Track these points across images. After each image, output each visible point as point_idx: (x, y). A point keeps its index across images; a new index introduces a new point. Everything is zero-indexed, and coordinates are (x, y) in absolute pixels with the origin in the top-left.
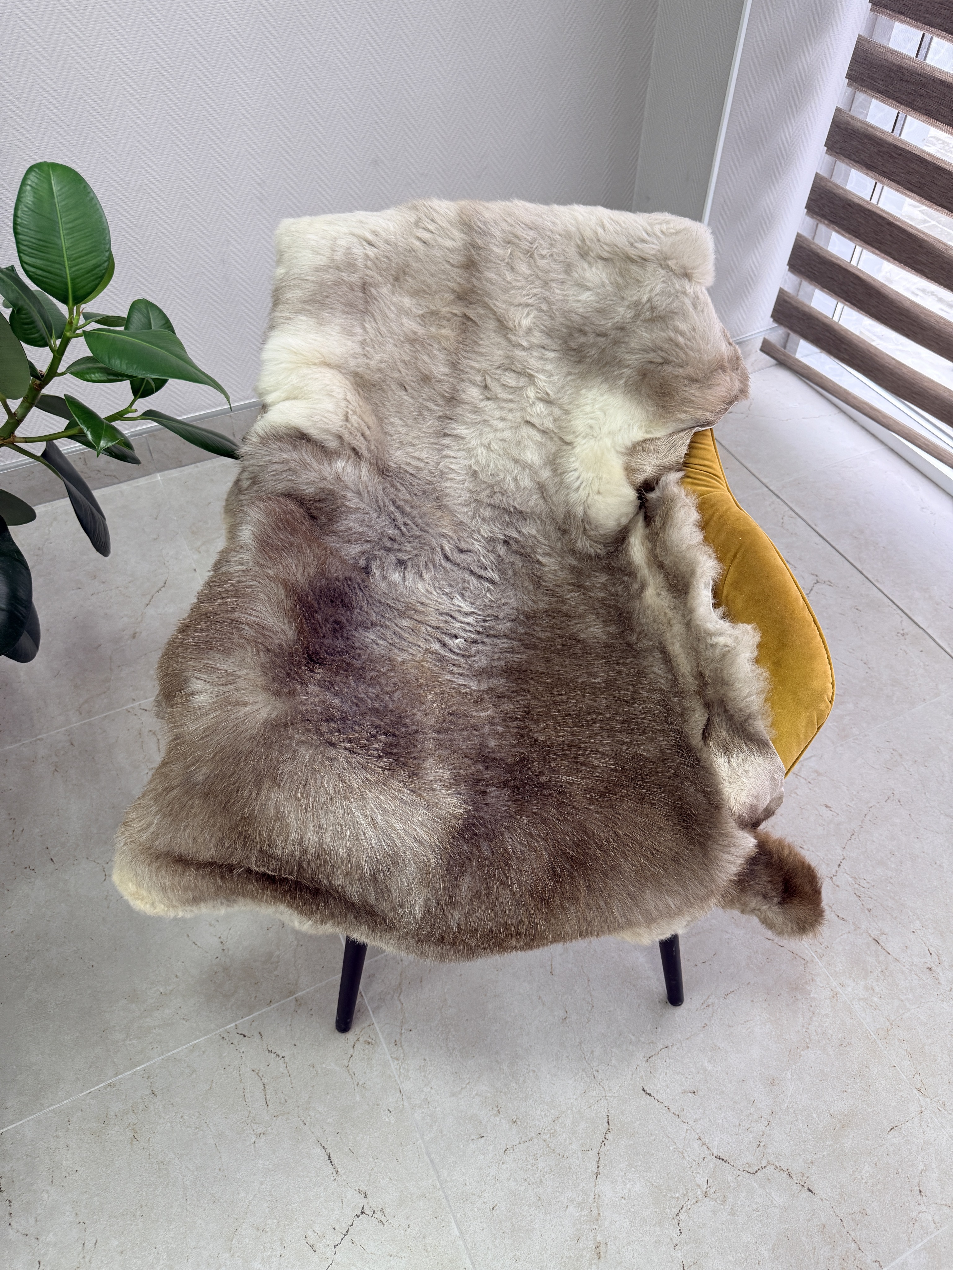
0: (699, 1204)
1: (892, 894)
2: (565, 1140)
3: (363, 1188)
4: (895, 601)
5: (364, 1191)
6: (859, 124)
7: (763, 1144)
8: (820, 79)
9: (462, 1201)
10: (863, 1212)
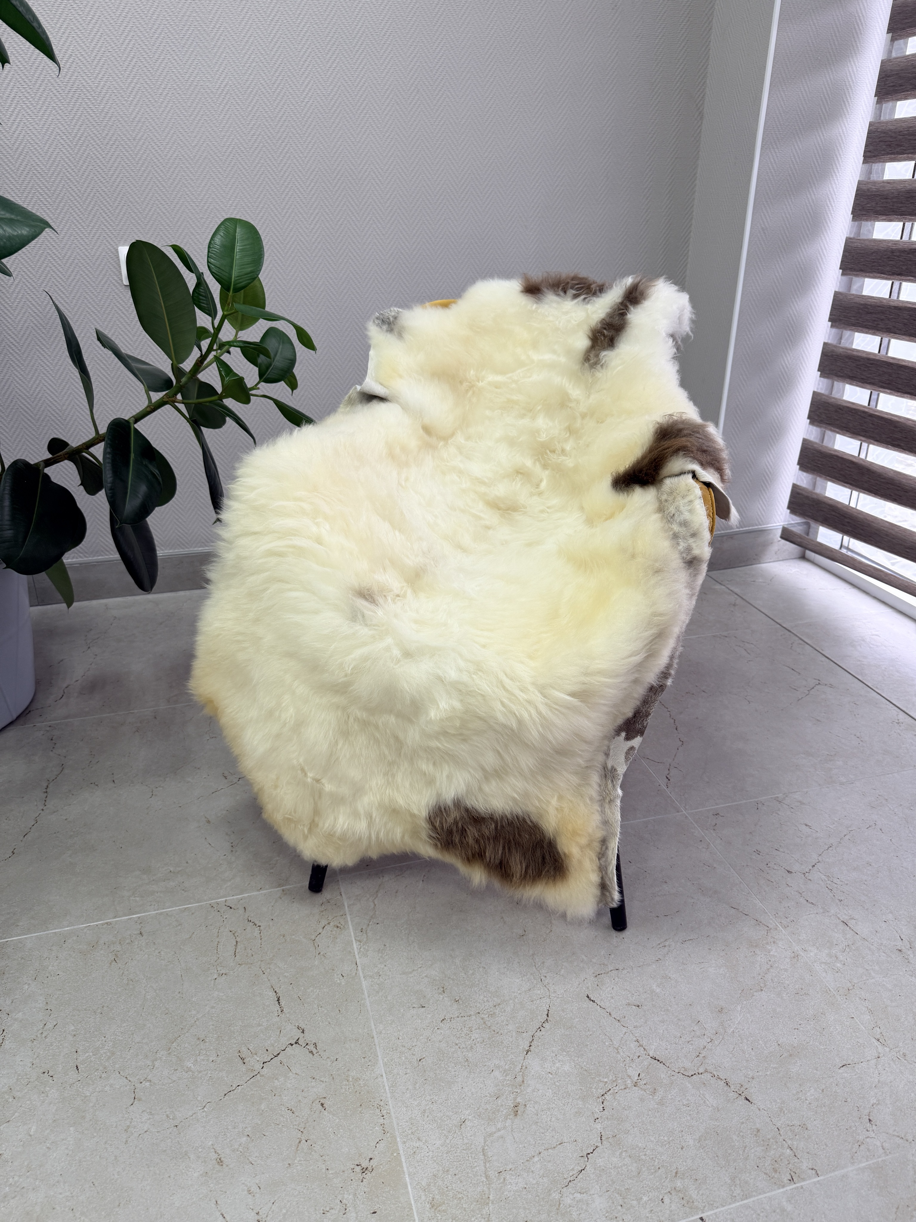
0: (627, 1091)
1: (865, 892)
2: (503, 1022)
3: (302, 1026)
5: (303, 1028)
7: (703, 1055)
9: (391, 1050)
10: (804, 1127)
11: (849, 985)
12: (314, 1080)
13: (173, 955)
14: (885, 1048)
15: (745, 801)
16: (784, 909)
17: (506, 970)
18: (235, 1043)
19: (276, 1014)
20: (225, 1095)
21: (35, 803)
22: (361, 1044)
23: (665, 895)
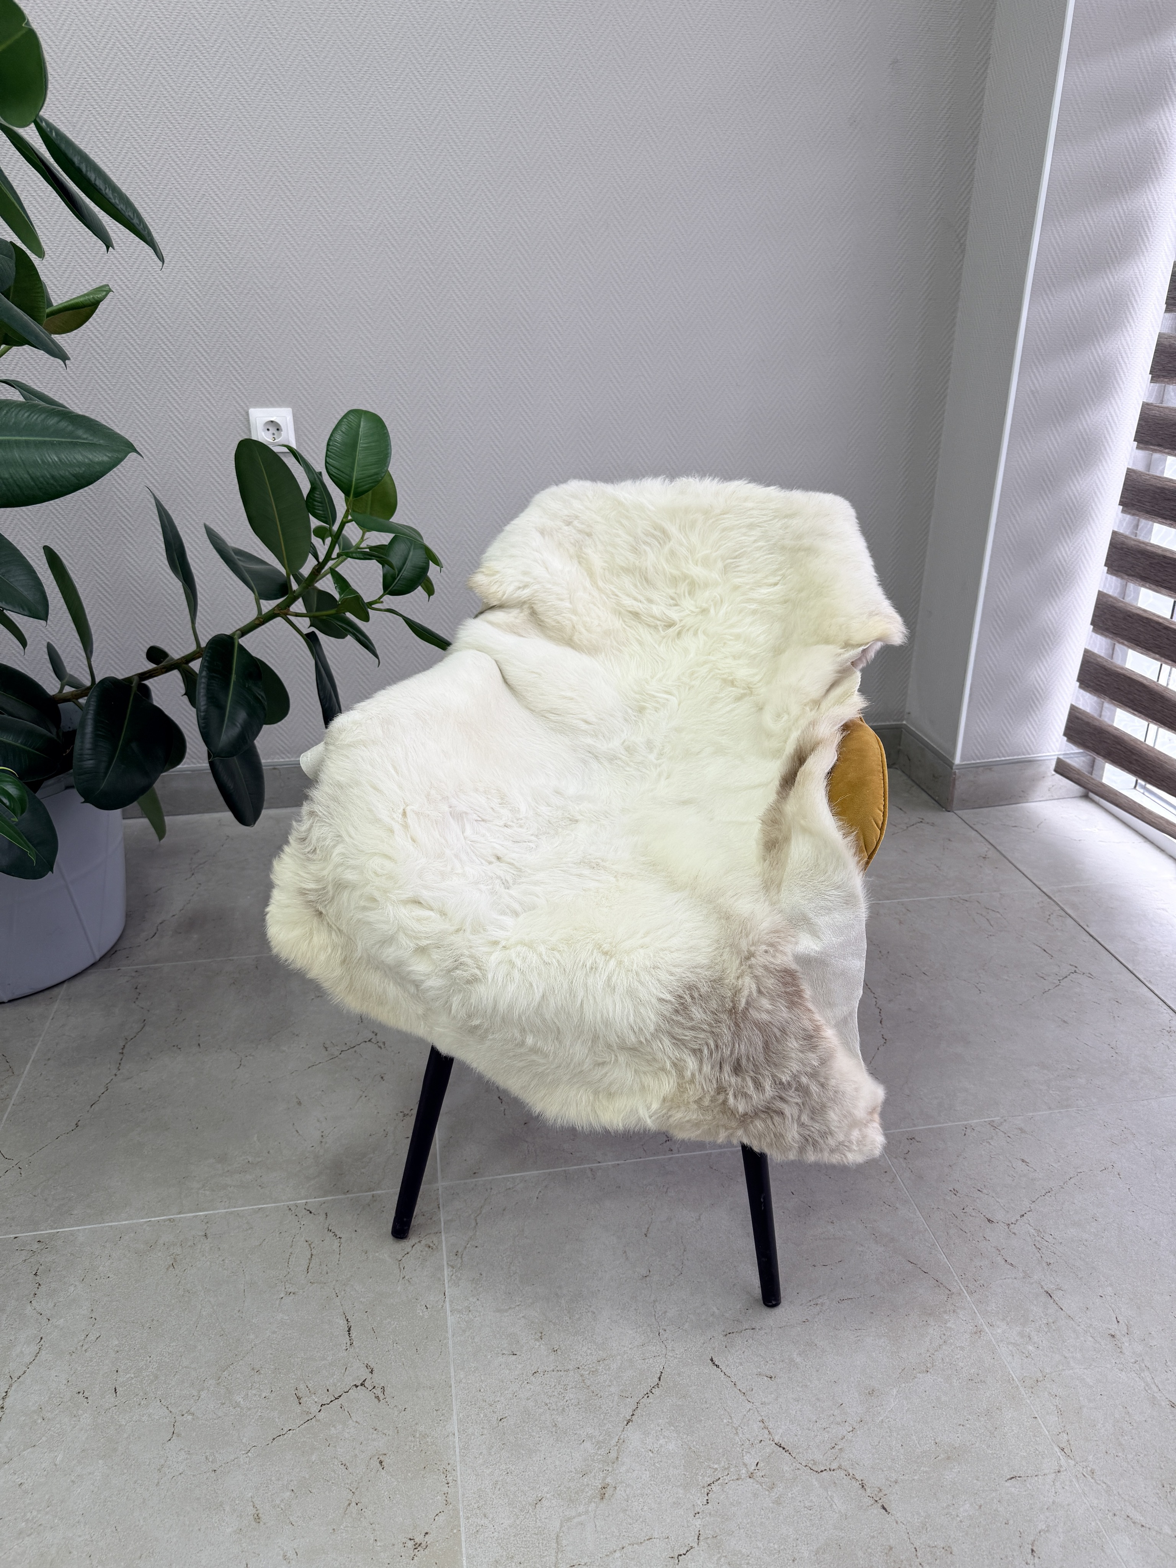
3: (372, 1365)
7: (840, 1447)
9: (469, 1404)
10: (948, 1550)
11: (1041, 1375)
12: (375, 1432)
13: (238, 1265)
14: (1070, 1461)
15: (950, 1124)
16: (974, 1270)
17: (619, 1317)
18: (293, 1379)
19: (344, 1348)
20: (274, 1439)
21: (109, 1066)
22: (435, 1393)
23: (829, 1239)
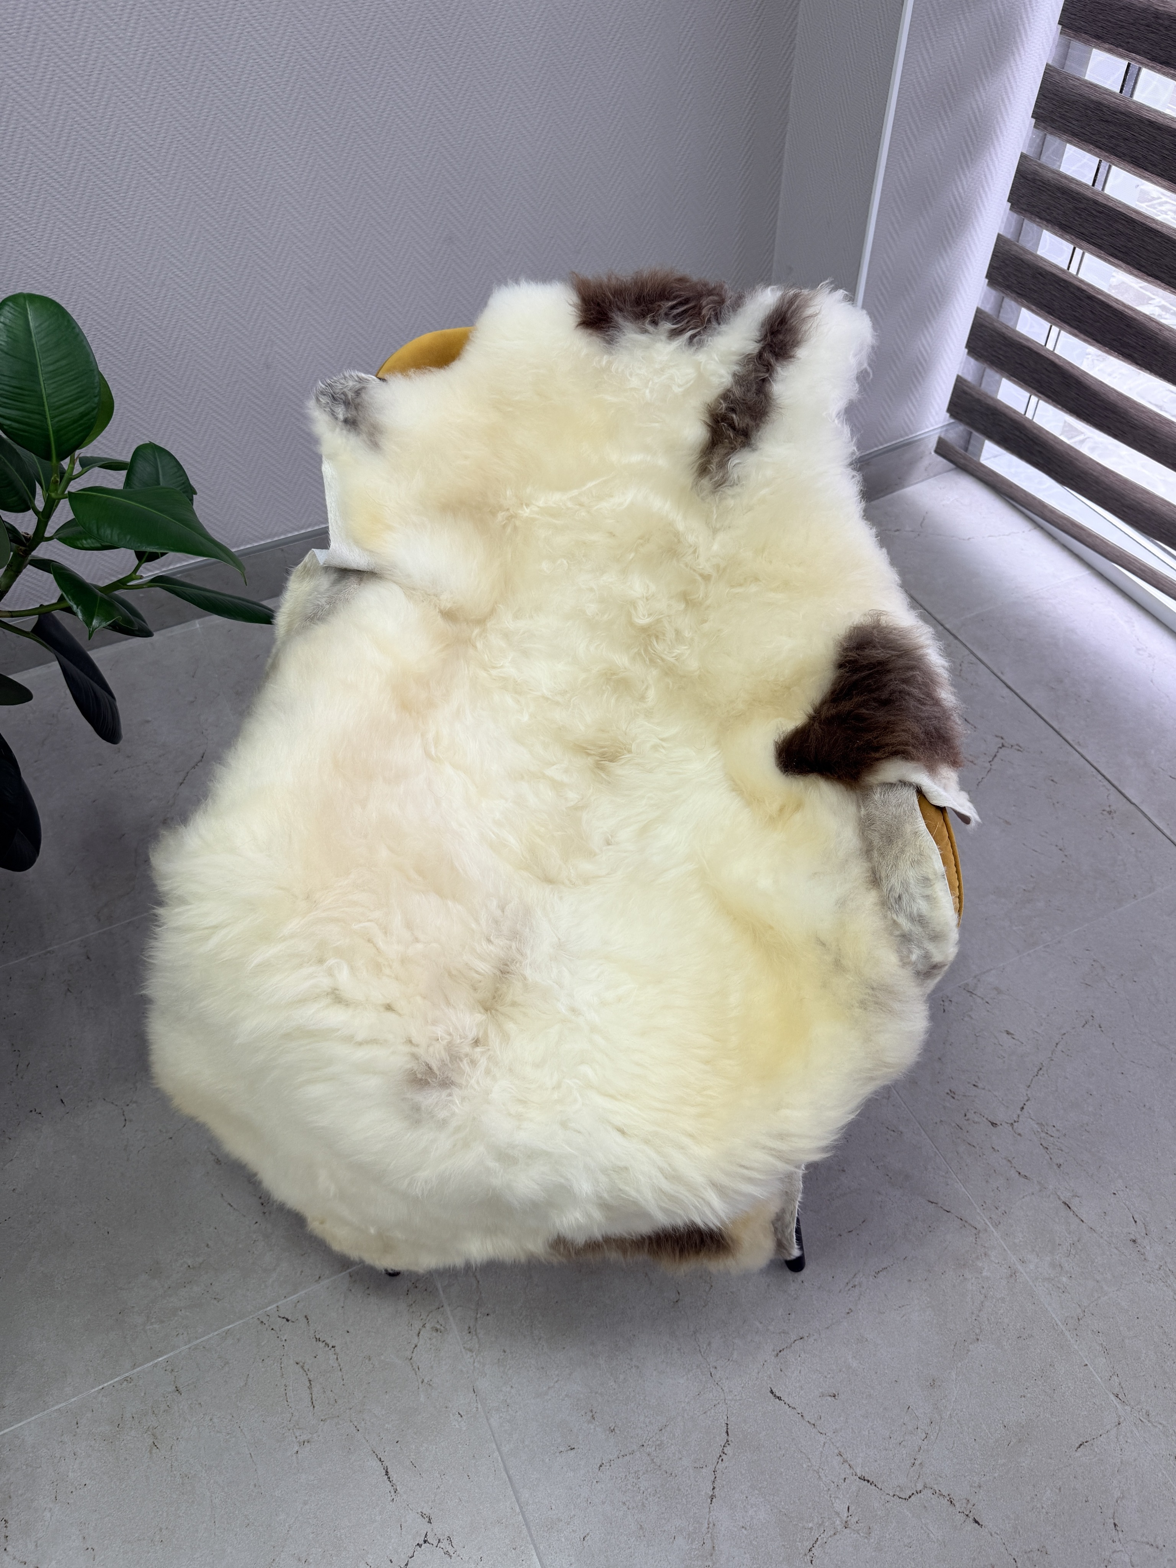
0: (837, 1537)
1: (1088, 1145)
2: (674, 1454)
3: (426, 1511)
4: (1099, 768)
5: (427, 1514)
6: (1050, 175)
7: (919, 1462)
8: (1000, 119)
9: (546, 1529)
10: (1043, 1551)
13: (231, 1420)
14: (1126, 1407)
16: (992, 1194)
17: (665, 1365)
18: (349, 1558)
19: (390, 1499)
